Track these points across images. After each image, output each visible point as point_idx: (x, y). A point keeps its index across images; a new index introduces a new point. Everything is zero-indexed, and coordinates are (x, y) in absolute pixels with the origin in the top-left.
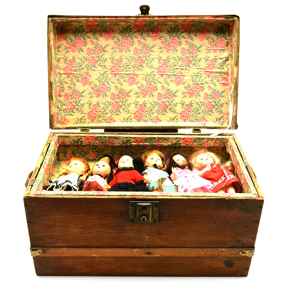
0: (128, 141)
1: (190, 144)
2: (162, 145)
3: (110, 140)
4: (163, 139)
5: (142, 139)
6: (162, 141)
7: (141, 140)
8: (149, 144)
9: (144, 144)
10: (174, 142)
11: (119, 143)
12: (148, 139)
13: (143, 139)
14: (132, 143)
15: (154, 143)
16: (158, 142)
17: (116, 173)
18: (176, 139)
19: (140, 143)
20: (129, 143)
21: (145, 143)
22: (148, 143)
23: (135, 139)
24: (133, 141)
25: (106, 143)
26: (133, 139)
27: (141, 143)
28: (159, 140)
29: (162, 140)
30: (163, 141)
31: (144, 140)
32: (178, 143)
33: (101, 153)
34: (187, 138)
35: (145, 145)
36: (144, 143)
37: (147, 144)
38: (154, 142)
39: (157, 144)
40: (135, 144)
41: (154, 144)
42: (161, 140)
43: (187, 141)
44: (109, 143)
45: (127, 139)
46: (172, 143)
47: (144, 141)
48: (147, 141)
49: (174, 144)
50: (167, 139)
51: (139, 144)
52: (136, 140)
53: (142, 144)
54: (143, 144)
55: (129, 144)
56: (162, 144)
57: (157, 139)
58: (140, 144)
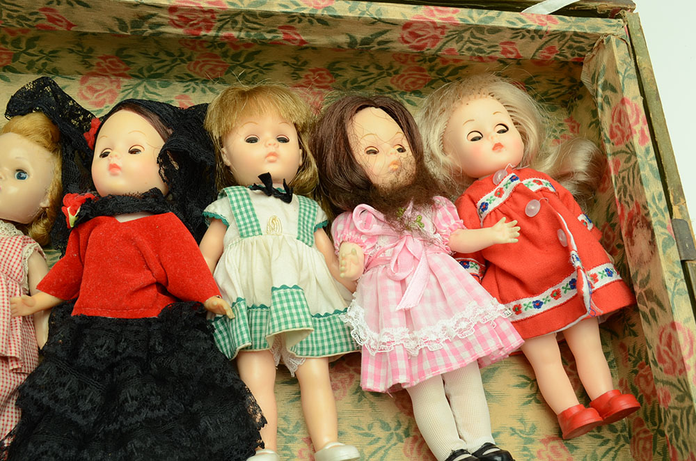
0: (144, 18)
1: (433, 46)
2: (303, 42)
3: (52, 10)
4: (310, 21)
5: (208, 16)
6: (304, 28)
7: (205, 20)
8: (243, 34)
9: (222, 34)
10: (359, 37)
11: (103, 25)
12: (239, 19)
13: (218, 17)
14: (162, 29)
15: (269, 32)
16: (286, 31)
17: (81, 221)
18: (373, 23)
19: (200, 29)
20: (151, 28)
21: (227, 29)
22: (240, 30)
23: (178, 13)
24: (166, 21)
25: (39, 22)
26: (166, 12)
27: (208, 29)
28: (291, 24)
29: (305, 23)
30: (312, 29)
31: (220, 21)
32: (380, 39)
33: (28, 48)
34: (421, 25)
35: (226, 37)
36: (220, 29)
37: (235, 34)
38: (269, 29)
39: (281, 36)
40: (180, 31)
41: (269, 36)
42: (301, 25)
43: (420, 36)
44: (51, 19)
45: (138, 9)
46: (351, 37)
47: (218, 24)
48: (236, 22)
49: (359, 41)
50: (330, 22)
51: (196, 32)
52: (179, 16)
53: (212, 33)
54: (216, 36)
55: (150, 31)
56: (304, 38)
57: (285, 19)
58: (203, 33)
